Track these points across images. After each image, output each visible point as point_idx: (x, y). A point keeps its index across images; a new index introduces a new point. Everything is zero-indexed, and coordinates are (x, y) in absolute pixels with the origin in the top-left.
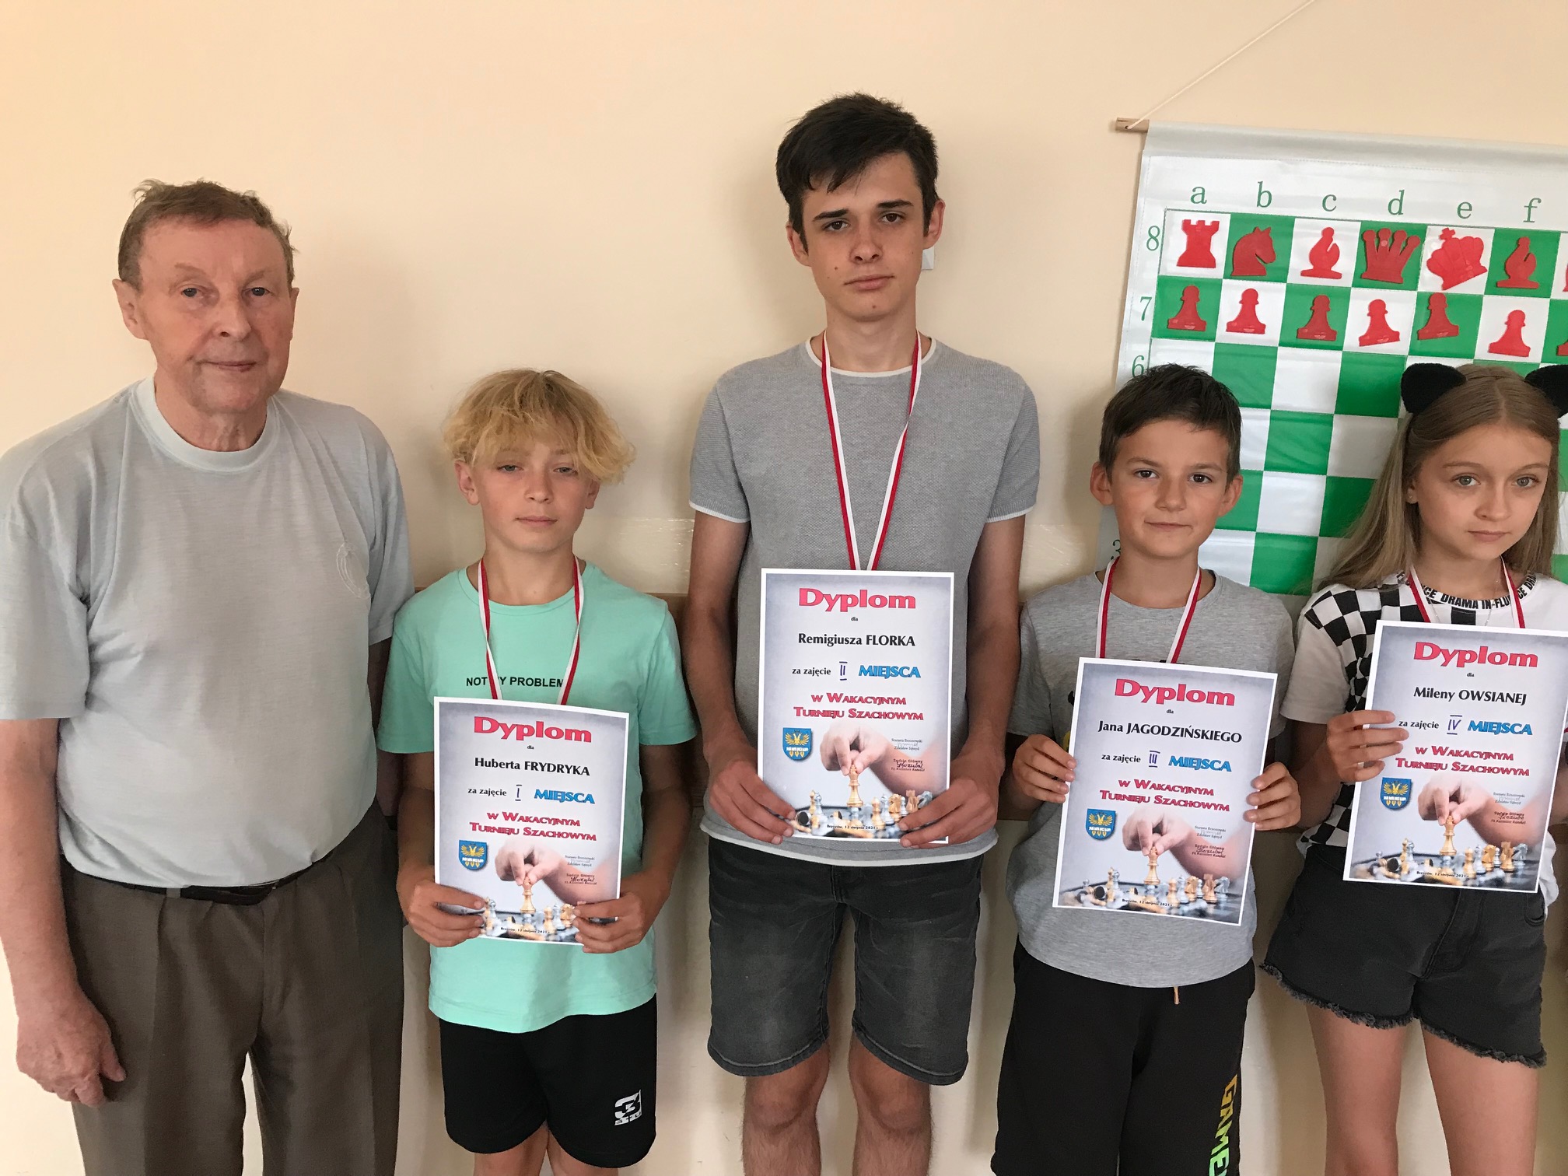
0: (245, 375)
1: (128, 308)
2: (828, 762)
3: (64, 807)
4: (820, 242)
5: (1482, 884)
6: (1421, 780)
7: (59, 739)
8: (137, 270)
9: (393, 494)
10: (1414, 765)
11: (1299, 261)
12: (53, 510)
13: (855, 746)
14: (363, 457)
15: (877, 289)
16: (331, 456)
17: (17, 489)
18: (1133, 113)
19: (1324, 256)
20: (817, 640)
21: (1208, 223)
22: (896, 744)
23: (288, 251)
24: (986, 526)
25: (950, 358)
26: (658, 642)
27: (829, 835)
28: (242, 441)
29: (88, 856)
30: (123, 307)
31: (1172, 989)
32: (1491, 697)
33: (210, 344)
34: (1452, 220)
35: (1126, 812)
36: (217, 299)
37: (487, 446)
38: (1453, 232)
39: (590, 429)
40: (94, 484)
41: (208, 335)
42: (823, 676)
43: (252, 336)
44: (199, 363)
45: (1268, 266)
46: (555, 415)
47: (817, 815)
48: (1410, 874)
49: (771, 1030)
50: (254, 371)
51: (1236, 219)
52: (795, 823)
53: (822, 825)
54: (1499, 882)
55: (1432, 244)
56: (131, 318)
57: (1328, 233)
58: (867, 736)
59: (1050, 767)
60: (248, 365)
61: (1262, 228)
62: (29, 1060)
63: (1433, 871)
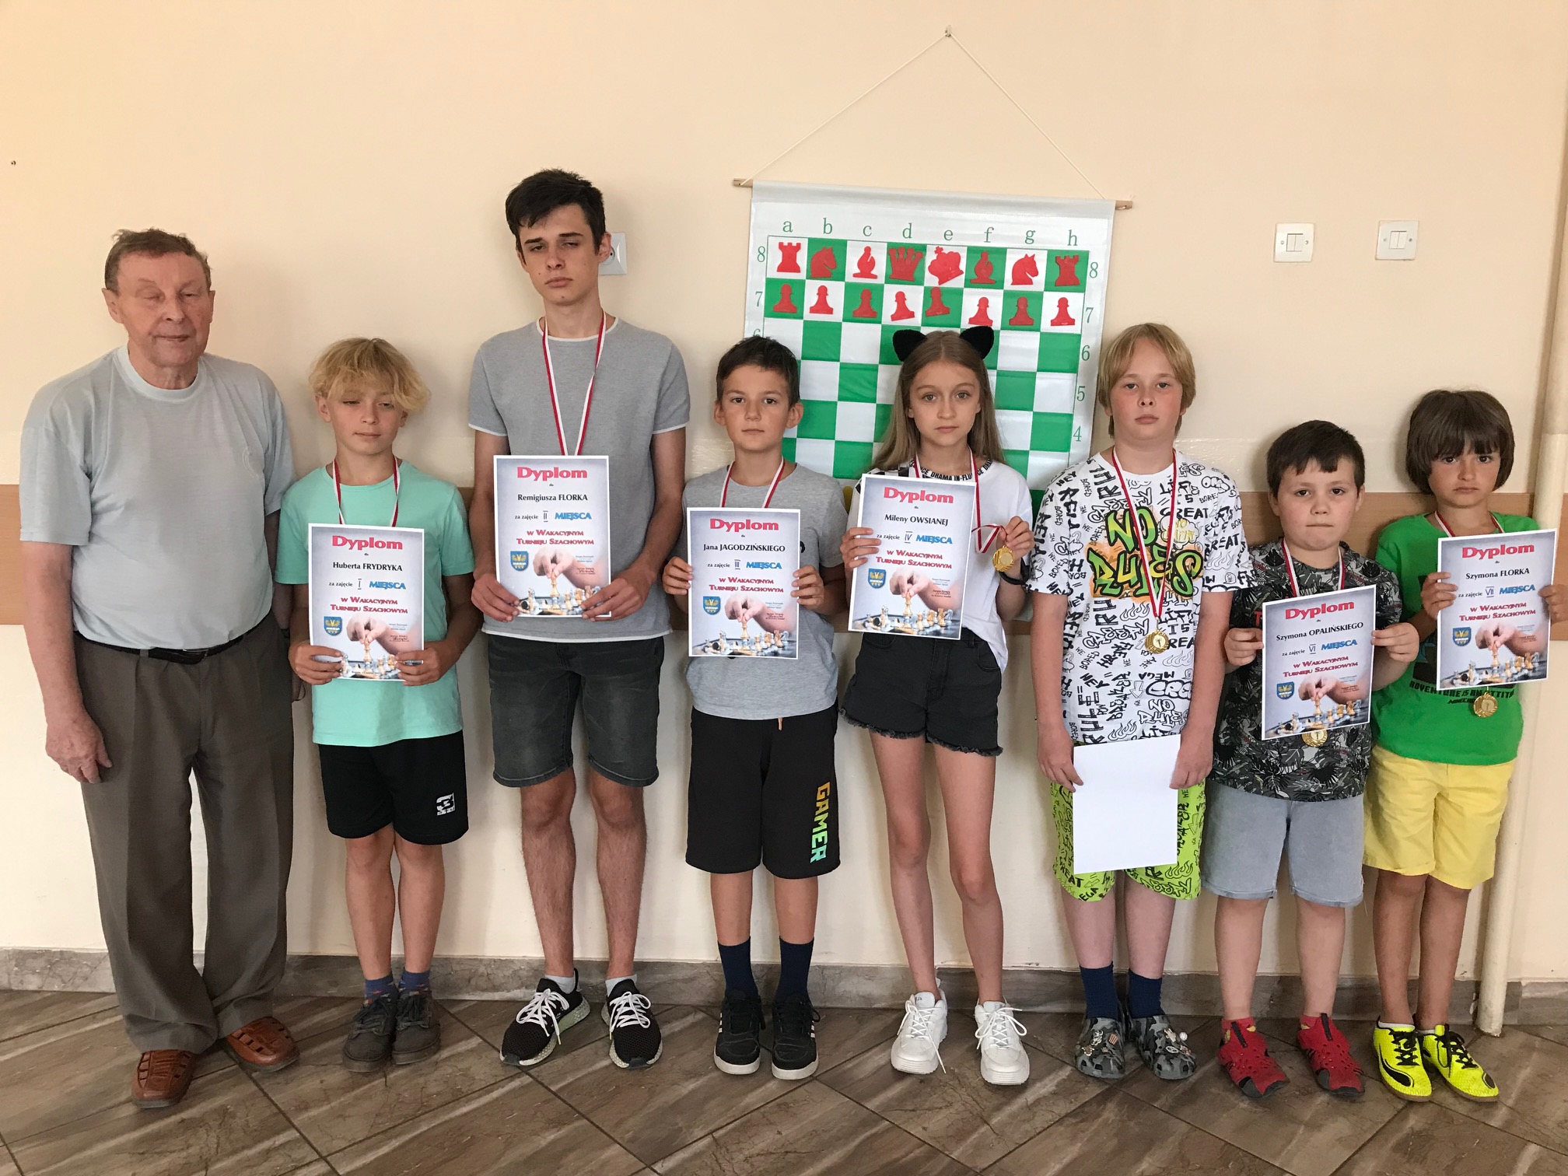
0: (182, 343)
1: (111, 305)
2: (538, 571)
3: (76, 601)
4: (531, 257)
5: (927, 634)
6: (891, 570)
7: (72, 559)
8: (116, 283)
9: (279, 420)
10: (887, 561)
11: (852, 267)
12: (70, 422)
13: (554, 561)
14: (259, 395)
15: (564, 286)
16: (239, 394)
17: (48, 409)
18: (744, 176)
19: (866, 265)
20: (529, 498)
21: (794, 244)
22: (578, 559)
23: (207, 270)
24: (653, 436)
25: (626, 328)
26: (450, 508)
27: (540, 614)
28: (183, 383)
29: (93, 630)
30: (108, 304)
31: (777, 720)
32: (928, 521)
33: (160, 325)
34: (942, 242)
35: (725, 597)
36: (164, 299)
37: (337, 388)
38: (942, 249)
39: (402, 380)
40: (93, 407)
41: (160, 320)
42: (534, 520)
43: (185, 320)
44: (155, 337)
45: (833, 271)
46: (381, 370)
47: (532, 603)
48: (886, 629)
49: (529, 756)
50: (188, 341)
51: (811, 241)
52: (520, 608)
53: (536, 609)
54: (937, 633)
55: (930, 257)
56: (114, 311)
57: (868, 250)
58: (561, 555)
59: (679, 574)
60: (183, 338)
61: (828, 247)
62: (54, 750)
63: (899, 626)
